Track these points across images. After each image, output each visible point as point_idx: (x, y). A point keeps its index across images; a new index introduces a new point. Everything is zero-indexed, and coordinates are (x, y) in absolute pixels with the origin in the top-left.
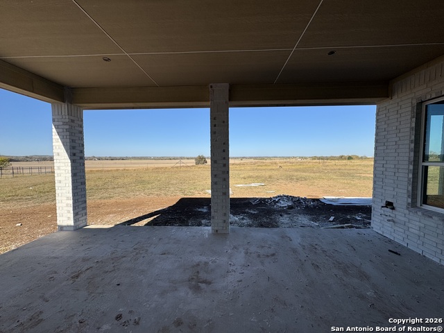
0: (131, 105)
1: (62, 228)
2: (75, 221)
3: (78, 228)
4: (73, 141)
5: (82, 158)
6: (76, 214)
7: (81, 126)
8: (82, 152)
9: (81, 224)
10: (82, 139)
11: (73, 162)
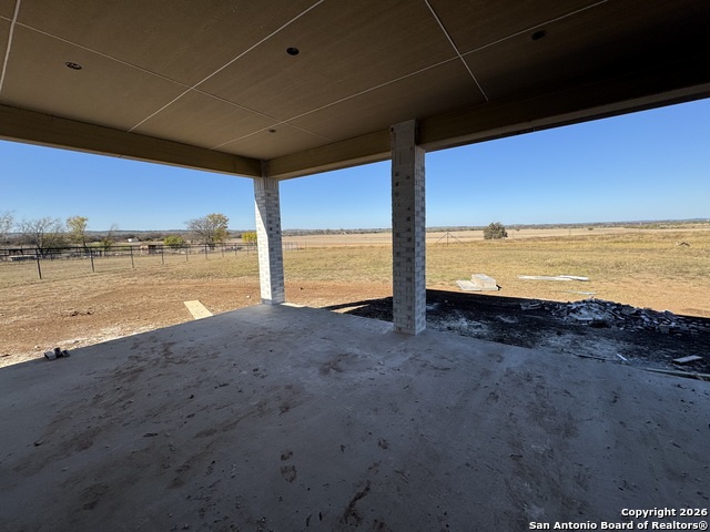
0: (313, 169)
1: (264, 301)
2: (273, 296)
3: (276, 304)
4: (270, 215)
5: (279, 232)
6: (273, 289)
7: (277, 199)
8: (278, 226)
9: (279, 300)
10: (279, 213)
11: (270, 236)
